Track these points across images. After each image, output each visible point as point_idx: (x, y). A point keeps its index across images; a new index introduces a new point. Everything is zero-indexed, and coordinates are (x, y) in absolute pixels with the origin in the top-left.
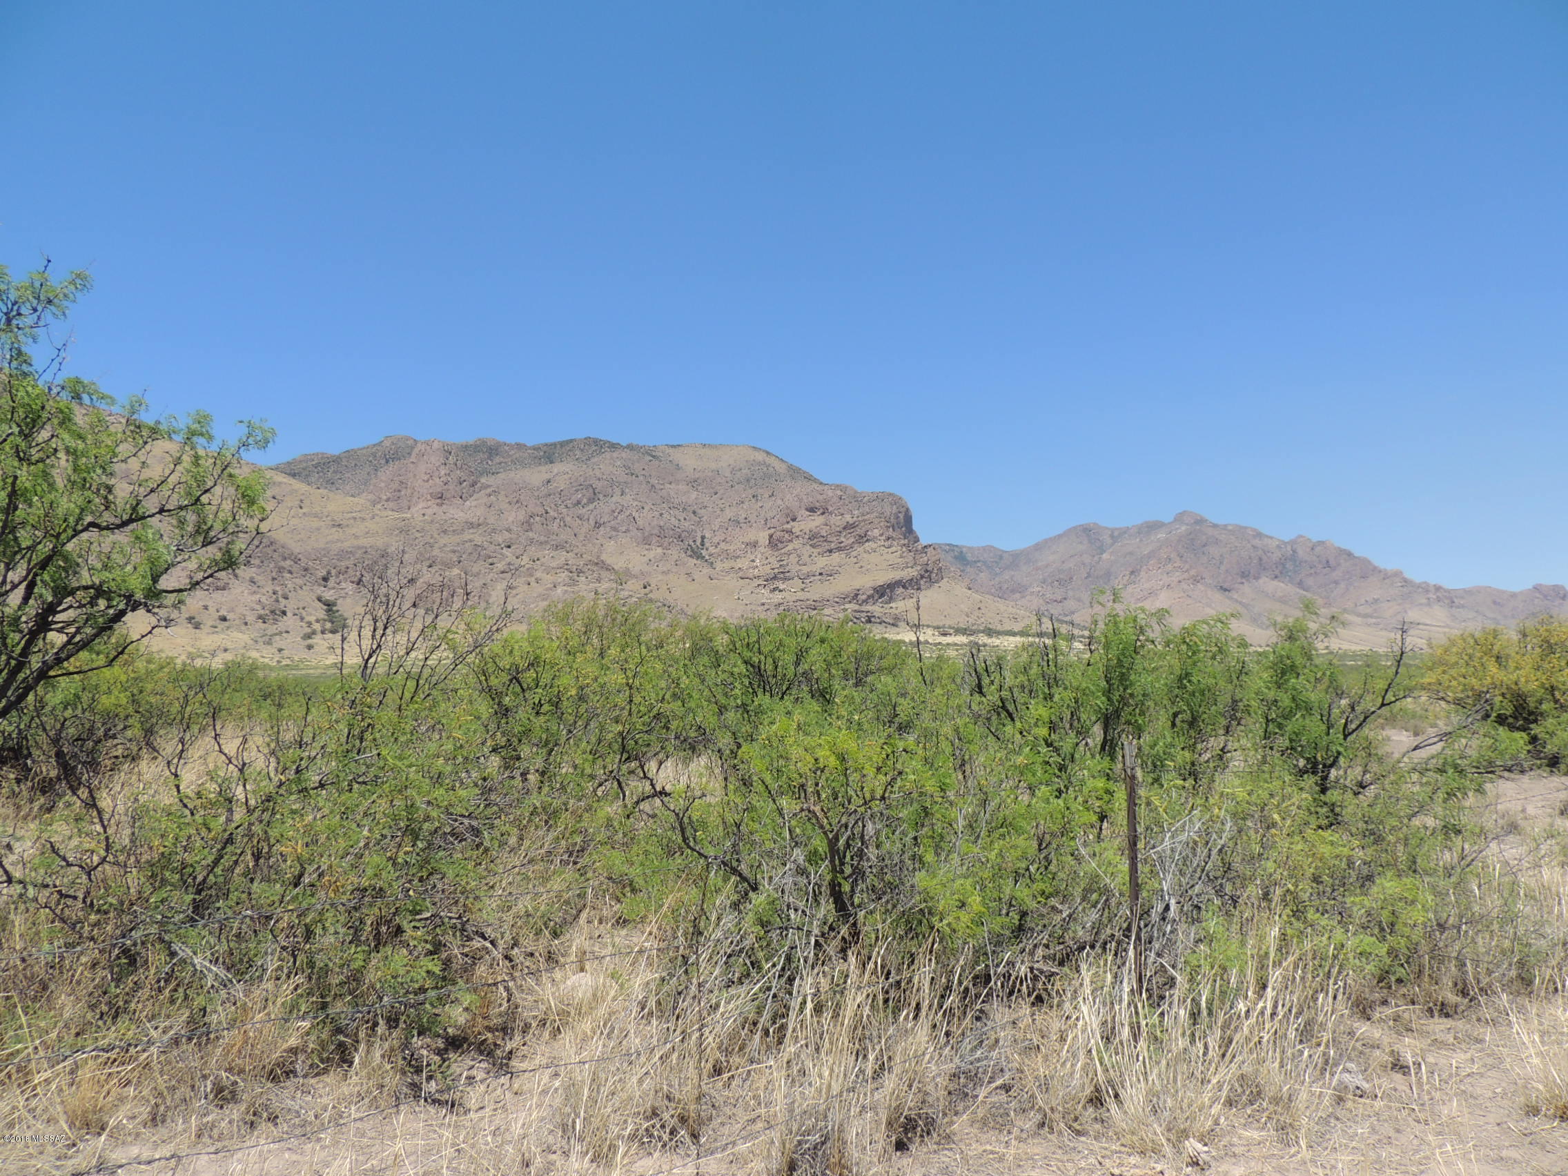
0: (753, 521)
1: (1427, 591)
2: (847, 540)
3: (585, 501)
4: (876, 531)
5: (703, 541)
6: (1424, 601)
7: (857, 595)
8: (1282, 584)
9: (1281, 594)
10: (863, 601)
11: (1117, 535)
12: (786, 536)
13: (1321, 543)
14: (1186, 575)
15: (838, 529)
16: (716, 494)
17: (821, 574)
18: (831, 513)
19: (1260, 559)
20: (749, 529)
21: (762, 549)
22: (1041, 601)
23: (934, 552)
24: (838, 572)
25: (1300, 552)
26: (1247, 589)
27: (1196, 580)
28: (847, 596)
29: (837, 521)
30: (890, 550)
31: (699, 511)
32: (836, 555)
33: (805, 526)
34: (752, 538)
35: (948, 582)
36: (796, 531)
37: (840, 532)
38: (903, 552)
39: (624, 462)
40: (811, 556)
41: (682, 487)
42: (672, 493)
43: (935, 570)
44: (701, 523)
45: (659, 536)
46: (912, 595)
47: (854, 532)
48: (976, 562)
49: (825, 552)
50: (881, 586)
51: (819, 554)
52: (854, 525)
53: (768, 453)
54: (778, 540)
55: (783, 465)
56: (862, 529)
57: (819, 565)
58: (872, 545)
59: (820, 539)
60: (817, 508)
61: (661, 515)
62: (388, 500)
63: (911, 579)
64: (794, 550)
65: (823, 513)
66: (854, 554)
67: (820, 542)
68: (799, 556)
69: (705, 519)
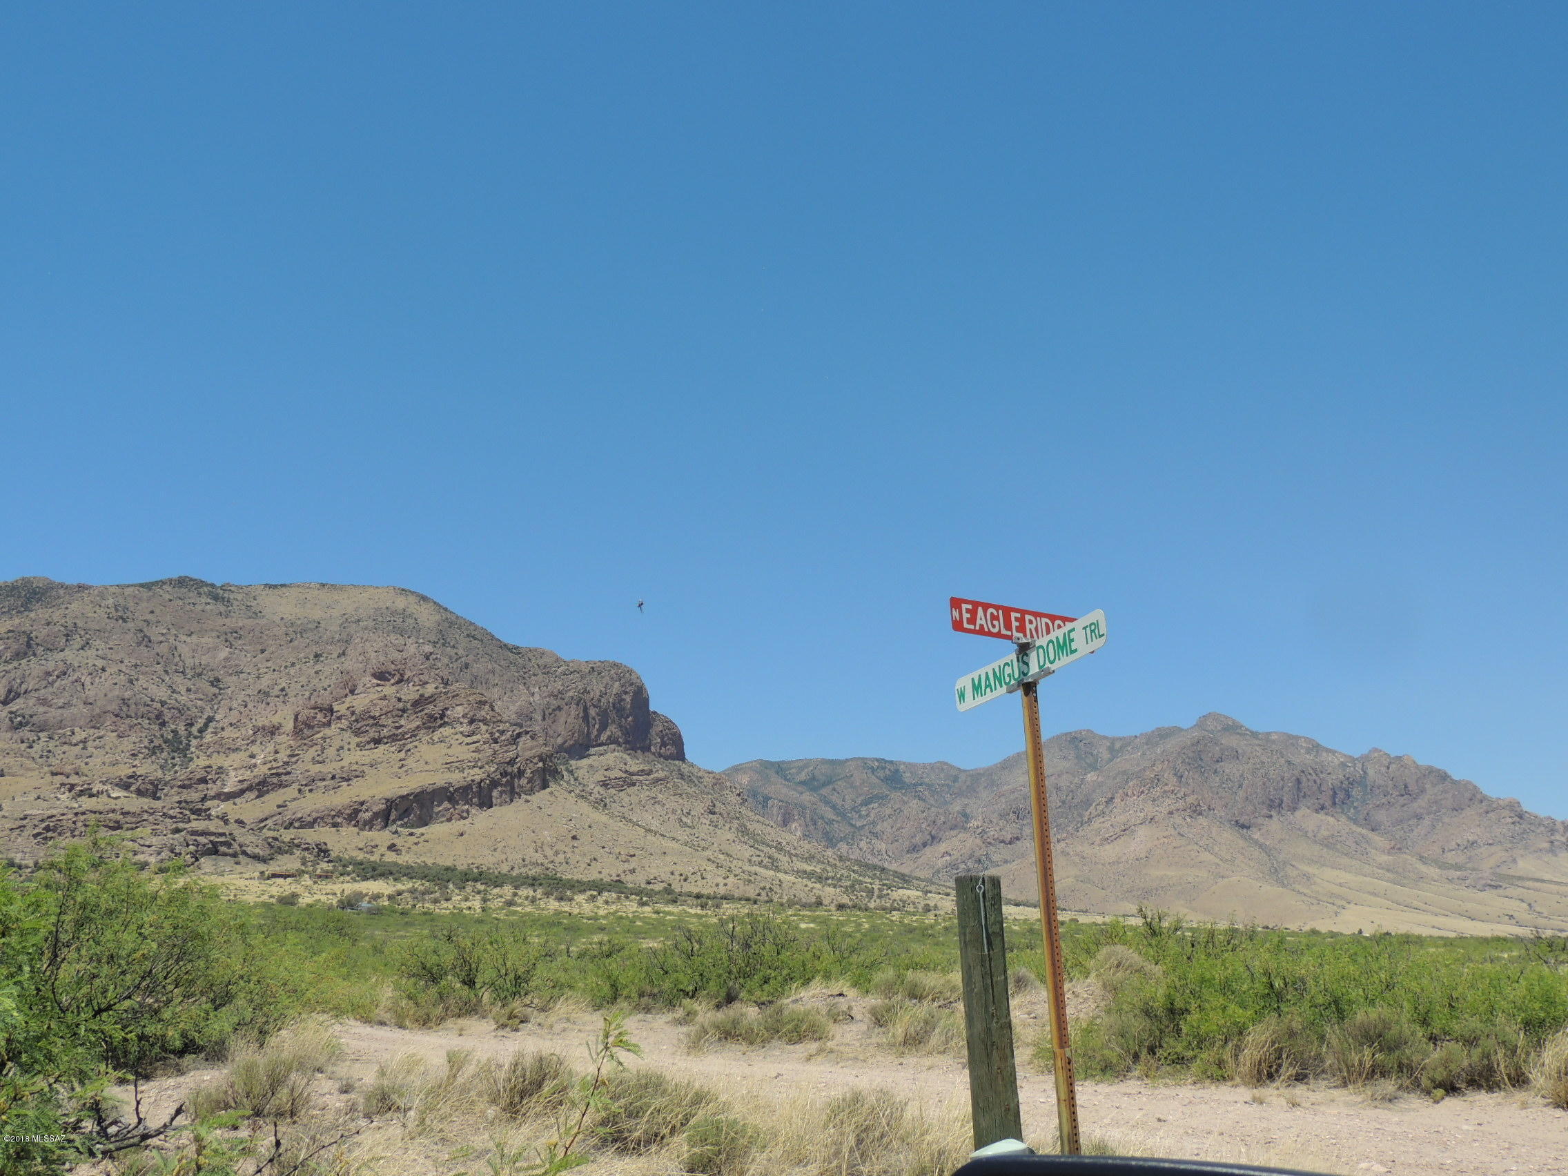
0: (291, 694)
1: (1553, 831)
2: (409, 723)
4: (459, 709)
5: (206, 725)
6: (1547, 845)
7: (356, 812)
8: (1331, 820)
9: (1326, 833)
10: (366, 823)
11: (1117, 747)
12: (320, 716)
13: (1399, 758)
14: (1180, 804)
15: (401, 705)
16: (263, 651)
18: (408, 681)
19: (1298, 781)
20: (280, 706)
21: (283, 738)
22: (978, 841)
23: (530, 743)
24: (361, 775)
25: (1371, 772)
26: (1275, 825)
27: (1196, 811)
28: (339, 814)
29: (410, 693)
30: (469, 740)
32: (382, 747)
33: (360, 702)
34: (276, 720)
35: (551, 793)
36: (340, 708)
37: (404, 711)
38: (485, 743)
39: (121, 600)
40: (342, 748)
41: (207, 640)
42: (184, 649)
43: (528, 774)
44: (220, 697)
45: (117, 716)
46: (465, 814)
47: (426, 711)
48: (915, 785)
49: (368, 743)
50: (402, 797)
51: (358, 745)
52: (431, 700)
53: (424, 598)
54: (304, 723)
55: (438, 617)
56: (441, 706)
57: (344, 763)
58: (446, 731)
59: (371, 722)
60: (390, 674)
61: (131, 682)
63: (469, 787)
64: (324, 738)
65: (398, 682)
66: (409, 746)
67: (365, 725)
68: (323, 749)
69: (229, 691)
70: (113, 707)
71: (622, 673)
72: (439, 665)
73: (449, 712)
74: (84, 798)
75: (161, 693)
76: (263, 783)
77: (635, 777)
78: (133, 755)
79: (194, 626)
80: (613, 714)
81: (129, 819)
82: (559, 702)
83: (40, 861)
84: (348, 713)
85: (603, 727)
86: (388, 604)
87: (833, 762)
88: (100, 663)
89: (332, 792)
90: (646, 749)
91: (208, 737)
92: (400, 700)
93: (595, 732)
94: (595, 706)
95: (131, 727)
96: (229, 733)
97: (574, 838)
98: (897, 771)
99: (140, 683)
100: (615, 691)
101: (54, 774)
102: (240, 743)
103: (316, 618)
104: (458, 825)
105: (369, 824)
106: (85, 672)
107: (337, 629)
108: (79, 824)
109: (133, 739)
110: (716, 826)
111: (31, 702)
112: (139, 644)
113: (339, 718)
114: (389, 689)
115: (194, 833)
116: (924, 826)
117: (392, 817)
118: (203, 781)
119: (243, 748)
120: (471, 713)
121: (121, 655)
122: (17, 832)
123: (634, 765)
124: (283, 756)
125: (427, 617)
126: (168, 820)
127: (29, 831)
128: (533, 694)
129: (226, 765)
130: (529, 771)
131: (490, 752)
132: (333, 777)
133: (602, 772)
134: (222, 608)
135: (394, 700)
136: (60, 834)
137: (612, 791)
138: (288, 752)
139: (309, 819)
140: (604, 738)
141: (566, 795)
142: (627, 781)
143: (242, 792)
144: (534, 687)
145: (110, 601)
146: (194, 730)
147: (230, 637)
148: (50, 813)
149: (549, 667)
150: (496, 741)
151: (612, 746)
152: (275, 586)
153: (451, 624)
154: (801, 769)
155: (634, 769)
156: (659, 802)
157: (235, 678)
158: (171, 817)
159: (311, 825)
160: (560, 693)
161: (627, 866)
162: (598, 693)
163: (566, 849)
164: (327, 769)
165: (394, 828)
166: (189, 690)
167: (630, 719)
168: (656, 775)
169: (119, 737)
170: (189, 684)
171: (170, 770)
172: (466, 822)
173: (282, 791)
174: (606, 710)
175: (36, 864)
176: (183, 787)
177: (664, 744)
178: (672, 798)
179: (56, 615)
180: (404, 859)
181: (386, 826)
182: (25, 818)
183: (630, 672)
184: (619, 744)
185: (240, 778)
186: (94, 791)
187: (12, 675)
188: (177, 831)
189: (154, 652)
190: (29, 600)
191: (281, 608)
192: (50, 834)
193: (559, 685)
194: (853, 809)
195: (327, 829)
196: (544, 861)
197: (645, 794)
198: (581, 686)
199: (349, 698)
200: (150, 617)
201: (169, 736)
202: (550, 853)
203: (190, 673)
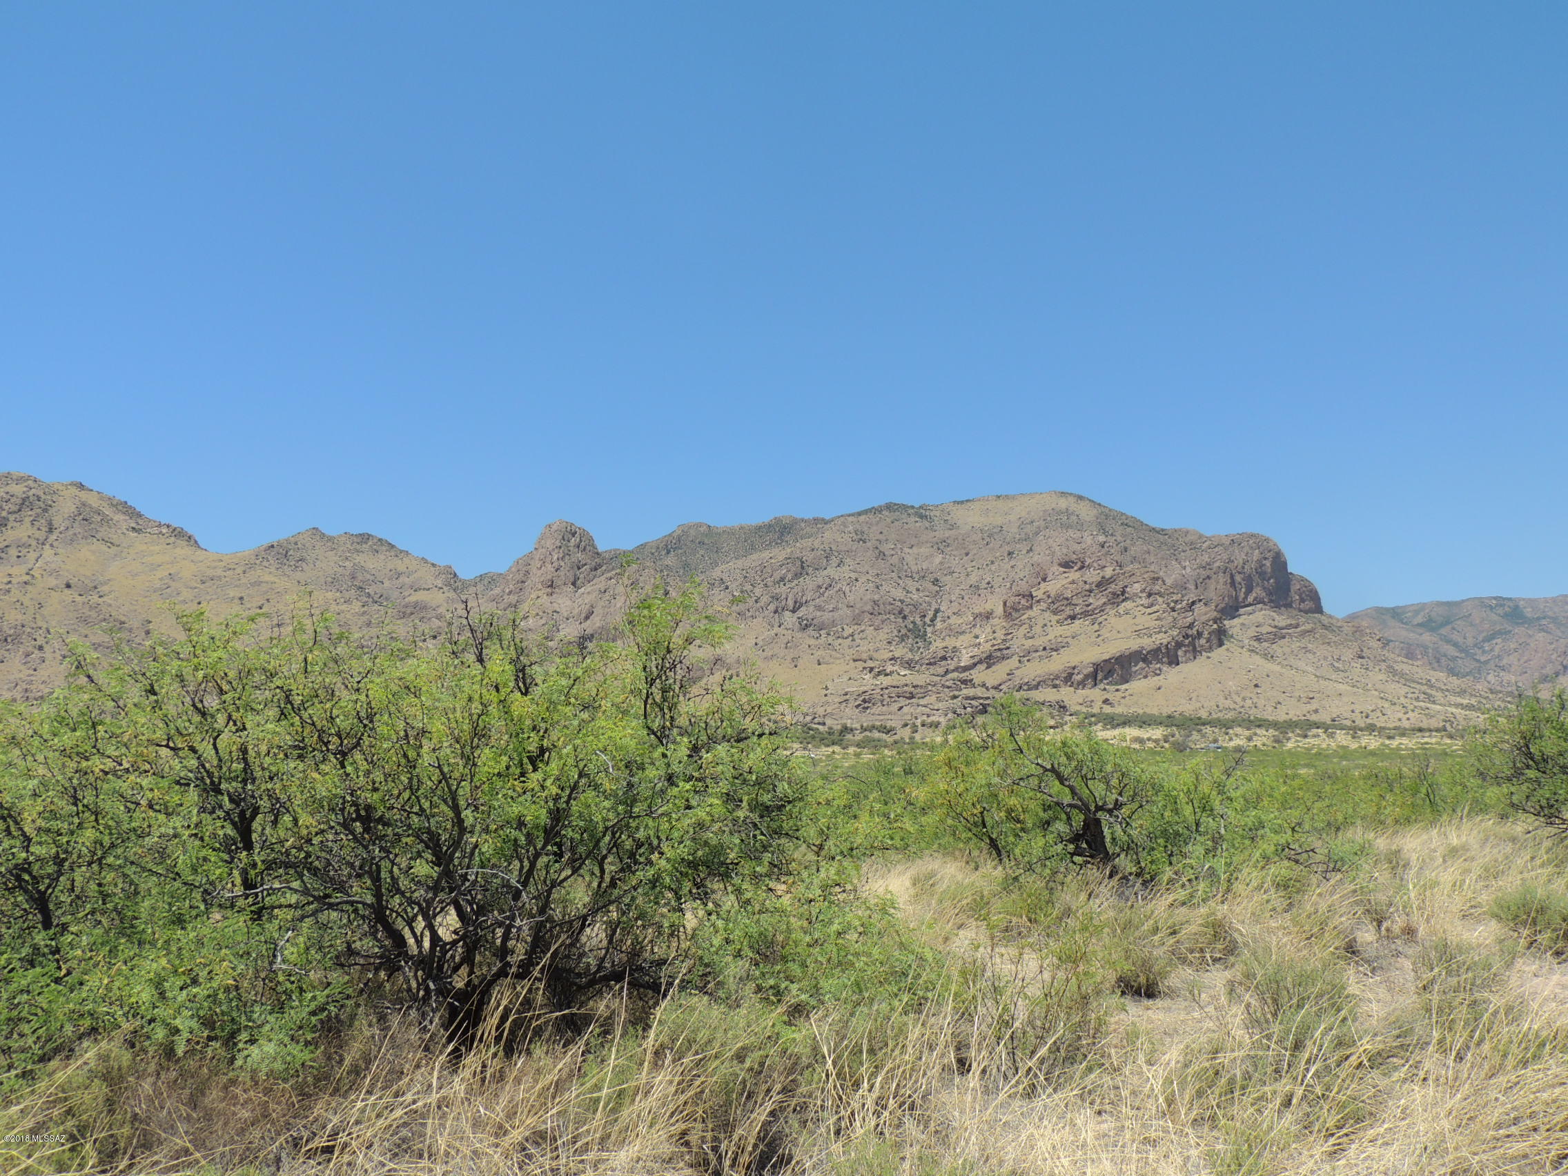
0: (996, 586)
2: (1096, 601)
4: (1137, 585)
5: (935, 616)
7: (1070, 675)
10: (1079, 683)
12: (1023, 602)
15: (1087, 587)
16: (967, 554)
18: (1089, 567)
20: (989, 596)
21: (996, 621)
23: (1204, 609)
24: (1067, 645)
28: (1057, 677)
29: (1093, 576)
30: (1149, 610)
31: (943, 579)
32: (1077, 622)
33: (1053, 587)
34: (988, 607)
35: (1228, 650)
36: (1038, 594)
37: (1091, 591)
38: (1164, 612)
39: (858, 527)
40: (1045, 625)
41: (924, 550)
42: (909, 559)
43: (1206, 635)
44: (941, 593)
45: (872, 614)
46: (1158, 672)
47: (1109, 590)
48: (1538, 619)
49: (1066, 619)
50: (1105, 661)
51: (1058, 622)
52: (1110, 581)
53: (1080, 498)
54: (1013, 608)
55: (1095, 511)
56: (1121, 584)
57: (1049, 637)
58: (1128, 605)
59: (1065, 602)
60: (1073, 562)
61: (878, 587)
62: (510, 592)
63: (1159, 649)
64: (1030, 619)
65: (1080, 569)
66: (1100, 619)
67: (1061, 606)
68: (1031, 627)
69: (947, 588)
70: (868, 608)
71: (1260, 542)
72: (1112, 551)
73: (1128, 589)
74: (882, 677)
75: (899, 594)
76: (989, 657)
77: (1284, 631)
78: (889, 643)
79: (913, 541)
80: (1256, 578)
81: (919, 690)
82: (1208, 572)
83: (865, 725)
84: (1045, 597)
85: (1249, 590)
86: (1054, 506)
87: (1448, 604)
88: (853, 575)
89: (1046, 660)
90: (1289, 606)
91: (939, 625)
92: (1085, 582)
93: (1242, 595)
94: (1239, 573)
95: (883, 622)
96: (952, 621)
97: (1256, 686)
98: (1517, 607)
99: (884, 588)
100: (1255, 559)
101: (855, 660)
102: (964, 627)
103: (1000, 523)
104: (1153, 681)
105: (1082, 684)
106: (845, 583)
107: (1016, 530)
108: (886, 696)
109: (886, 630)
110: (1367, 669)
111: (811, 609)
112: (877, 558)
113: (1038, 601)
114: (1074, 575)
115: (967, 698)
116: (1554, 657)
117: (1099, 677)
118: (944, 658)
119: (968, 631)
120: (1148, 589)
121: (867, 568)
122: (844, 704)
123: (1282, 620)
124: (1000, 635)
125: (1086, 513)
126: (946, 690)
127: (852, 704)
128: (1185, 568)
129: (958, 645)
130: (1206, 633)
131: (1171, 619)
132: (1045, 649)
133: (1254, 628)
134: (927, 524)
135: (1081, 583)
136: (874, 704)
137: (1265, 644)
138: (1003, 632)
139: (1034, 683)
140: (1250, 599)
141: (1240, 650)
142: (1278, 635)
143: (975, 665)
144: (1185, 561)
145: (851, 529)
146: (927, 620)
147: (942, 545)
148: (863, 689)
149: (1195, 543)
150: (1173, 610)
151: (1260, 606)
152: (962, 502)
153: (1107, 516)
154: (1417, 612)
155: (1283, 624)
156: (1309, 651)
157: (949, 577)
158: (948, 687)
159: (1036, 687)
160: (1209, 564)
161: (1309, 707)
162: (1241, 561)
163: (1251, 695)
164: (1039, 642)
165: (1102, 686)
166: (918, 590)
167: (1272, 581)
168: (1303, 628)
169: (876, 629)
171: (917, 652)
172: (1161, 677)
173: (1006, 662)
174: (1250, 576)
175: (862, 726)
176: (930, 664)
177: (1302, 600)
178: (1322, 647)
179: (817, 544)
180: (1118, 710)
181: (1096, 685)
182: (846, 694)
183: (1267, 540)
184: (1264, 603)
185: (971, 654)
186: (888, 671)
187: (795, 590)
188: (955, 697)
189: (889, 563)
190: (782, 534)
191: (970, 519)
192: (866, 705)
193: (1206, 558)
194: (1475, 645)
195: (1049, 690)
196: (1235, 706)
197: (1296, 645)
198: (1225, 556)
199: (1043, 585)
200: (880, 537)
201: (911, 626)
202: (1238, 700)
203: (916, 577)
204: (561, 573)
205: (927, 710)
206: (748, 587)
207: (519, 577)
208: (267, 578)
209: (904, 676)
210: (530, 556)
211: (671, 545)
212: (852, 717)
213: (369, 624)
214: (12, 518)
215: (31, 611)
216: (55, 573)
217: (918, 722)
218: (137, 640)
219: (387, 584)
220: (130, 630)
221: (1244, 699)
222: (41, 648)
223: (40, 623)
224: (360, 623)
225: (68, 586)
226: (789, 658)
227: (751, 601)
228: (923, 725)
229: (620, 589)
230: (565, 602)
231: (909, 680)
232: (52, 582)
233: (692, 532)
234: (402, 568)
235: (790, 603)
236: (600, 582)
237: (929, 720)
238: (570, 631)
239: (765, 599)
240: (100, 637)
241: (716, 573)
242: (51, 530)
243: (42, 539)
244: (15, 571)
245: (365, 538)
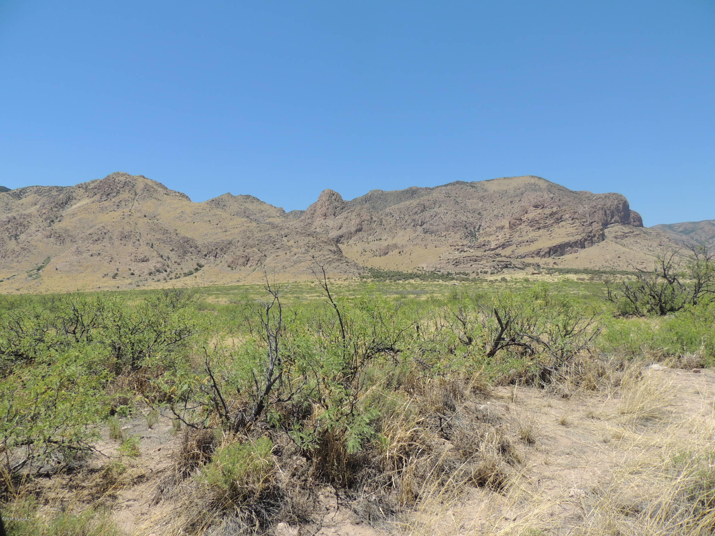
0: (506, 215)
2: (549, 222)
3: (419, 211)
4: (567, 215)
5: (479, 228)
7: (539, 252)
10: (543, 256)
12: (518, 222)
15: (545, 216)
16: (493, 202)
17: (527, 241)
18: (546, 207)
20: (503, 219)
21: (506, 230)
23: (597, 225)
24: (537, 240)
28: (533, 253)
29: (548, 211)
30: (572, 226)
31: (482, 213)
32: (541, 230)
33: (530, 216)
34: (502, 224)
35: (606, 242)
36: (524, 219)
37: (547, 217)
38: (579, 226)
39: (447, 191)
40: (527, 232)
41: (475, 201)
42: (468, 204)
43: (597, 236)
44: (482, 218)
45: (453, 227)
46: (576, 251)
47: (555, 217)
49: (536, 229)
50: (554, 246)
51: (533, 230)
52: (555, 213)
53: (540, 178)
54: (513, 224)
55: (546, 184)
56: (560, 215)
57: (529, 237)
58: (563, 223)
59: (536, 222)
60: (539, 206)
61: (455, 216)
62: (308, 218)
63: (577, 242)
64: (520, 229)
65: (542, 208)
66: (551, 229)
67: (535, 224)
68: (521, 232)
69: (484, 216)
70: (452, 224)
71: (618, 197)
72: (556, 201)
73: (563, 217)
74: (463, 253)
75: (464, 219)
76: (504, 245)
77: (627, 234)
78: (461, 239)
79: (470, 197)
80: (616, 212)
81: (479, 258)
82: (595, 210)
83: (457, 272)
84: (527, 220)
85: (612, 217)
86: (529, 182)
87: (694, 223)
88: (446, 211)
89: (528, 246)
90: (629, 223)
91: (481, 232)
92: (545, 214)
93: (609, 219)
94: (608, 210)
95: (458, 230)
96: (487, 229)
97: (619, 257)
99: (458, 216)
100: (615, 204)
101: (451, 246)
102: (492, 232)
103: (506, 189)
104: (575, 255)
105: (544, 256)
106: (442, 214)
107: (513, 192)
108: (465, 261)
109: (459, 234)
111: (428, 225)
112: (455, 204)
113: (524, 222)
114: (539, 211)
115: (499, 261)
117: (552, 253)
118: (484, 245)
119: (494, 234)
120: (572, 216)
121: (451, 208)
122: (448, 264)
123: (626, 229)
124: (508, 236)
125: (543, 185)
126: (490, 258)
127: (451, 264)
128: (585, 208)
129: (490, 240)
131: (582, 229)
133: (614, 233)
134: (475, 190)
135: (543, 214)
136: (460, 264)
137: (619, 240)
138: (509, 234)
139: (524, 255)
140: (613, 221)
141: (611, 242)
142: (625, 236)
143: (497, 248)
144: (585, 205)
145: (444, 192)
146: (476, 229)
147: (482, 199)
148: (455, 258)
149: (590, 197)
150: (583, 225)
151: (617, 224)
152: (489, 181)
153: (552, 186)
154: (680, 227)
155: (627, 231)
157: (485, 212)
159: (524, 257)
160: (595, 206)
161: (642, 266)
162: (609, 205)
163: (617, 261)
164: (525, 239)
165: (552, 257)
166: (472, 217)
167: (622, 213)
168: (635, 233)
169: (455, 233)
170: (472, 215)
171: (472, 242)
172: (578, 253)
173: (510, 247)
174: (613, 211)
176: (478, 247)
177: (635, 221)
178: (643, 241)
179: (430, 198)
180: (560, 267)
181: (550, 256)
182: (448, 259)
183: (621, 196)
184: (619, 223)
185: (495, 243)
186: (465, 250)
187: (422, 217)
188: (494, 261)
189: (460, 206)
190: (412, 194)
191: (492, 187)
192: (457, 264)
193: (594, 204)
194: (706, 241)
195: (530, 258)
196: (609, 265)
197: (632, 240)
198: (603, 203)
199: (526, 215)
200: (456, 195)
201: (469, 232)
202: (611, 263)
203: (471, 212)
204: (329, 210)
205: (482, 266)
206: (402, 216)
207: (312, 212)
208: (218, 213)
209: (473, 252)
210: (316, 203)
211: (367, 199)
212: (451, 269)
213: (261, 231)
214: (121, 190)
215: (133, 226)
216: (139, 211)
217: (479, 271)
218: (173, 237)
219: (258, 215)
220: (170, 233)
221: (614, 263)
222: (138, 240)
223: (137, 231)
224: (257, 231)
225: (145, 216)
226: (423, 245)
227: (403, 222)
228: (481, 272)
229: (353, 217)
230: (331, 222)
231: (474, 254)
232: (139, 215)
233: (376, 194)
234: (263, 209)
235: (420, 222)
236: (345, 214)
237: (483, 270)
238: (334, 234)
239: (409, 221)
240: (158, 236)
241: (388, 210)
242: (136, 195)
243: (133, 198)
244: (125, 210)
245: (248, 197)
